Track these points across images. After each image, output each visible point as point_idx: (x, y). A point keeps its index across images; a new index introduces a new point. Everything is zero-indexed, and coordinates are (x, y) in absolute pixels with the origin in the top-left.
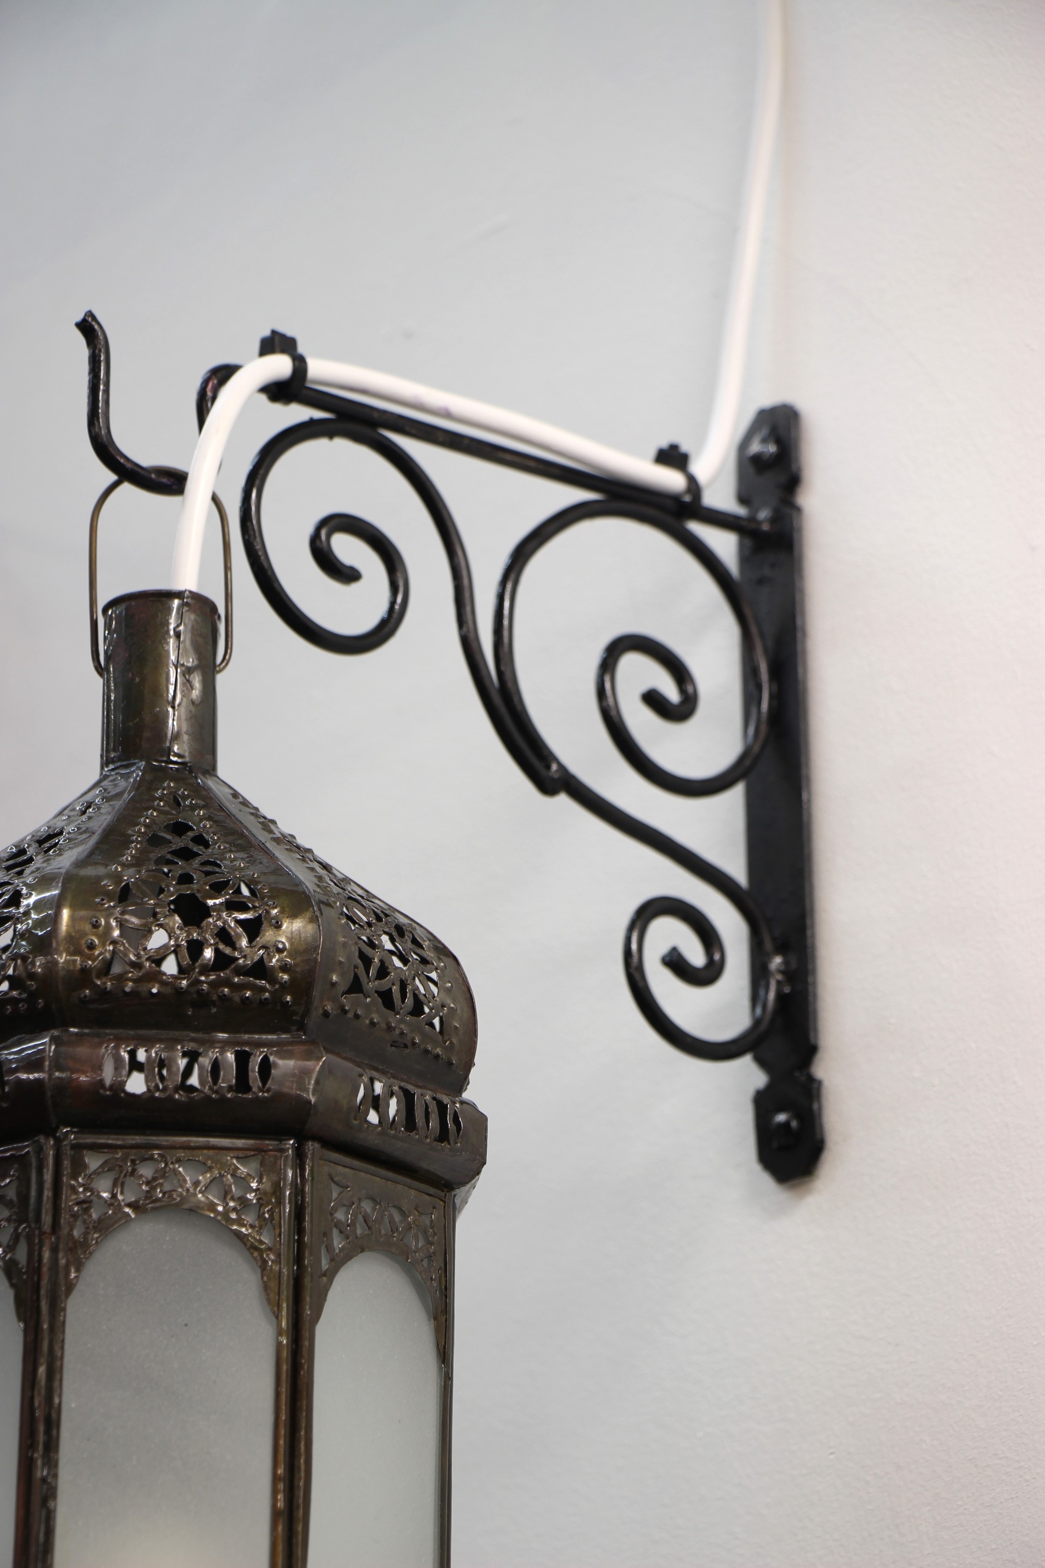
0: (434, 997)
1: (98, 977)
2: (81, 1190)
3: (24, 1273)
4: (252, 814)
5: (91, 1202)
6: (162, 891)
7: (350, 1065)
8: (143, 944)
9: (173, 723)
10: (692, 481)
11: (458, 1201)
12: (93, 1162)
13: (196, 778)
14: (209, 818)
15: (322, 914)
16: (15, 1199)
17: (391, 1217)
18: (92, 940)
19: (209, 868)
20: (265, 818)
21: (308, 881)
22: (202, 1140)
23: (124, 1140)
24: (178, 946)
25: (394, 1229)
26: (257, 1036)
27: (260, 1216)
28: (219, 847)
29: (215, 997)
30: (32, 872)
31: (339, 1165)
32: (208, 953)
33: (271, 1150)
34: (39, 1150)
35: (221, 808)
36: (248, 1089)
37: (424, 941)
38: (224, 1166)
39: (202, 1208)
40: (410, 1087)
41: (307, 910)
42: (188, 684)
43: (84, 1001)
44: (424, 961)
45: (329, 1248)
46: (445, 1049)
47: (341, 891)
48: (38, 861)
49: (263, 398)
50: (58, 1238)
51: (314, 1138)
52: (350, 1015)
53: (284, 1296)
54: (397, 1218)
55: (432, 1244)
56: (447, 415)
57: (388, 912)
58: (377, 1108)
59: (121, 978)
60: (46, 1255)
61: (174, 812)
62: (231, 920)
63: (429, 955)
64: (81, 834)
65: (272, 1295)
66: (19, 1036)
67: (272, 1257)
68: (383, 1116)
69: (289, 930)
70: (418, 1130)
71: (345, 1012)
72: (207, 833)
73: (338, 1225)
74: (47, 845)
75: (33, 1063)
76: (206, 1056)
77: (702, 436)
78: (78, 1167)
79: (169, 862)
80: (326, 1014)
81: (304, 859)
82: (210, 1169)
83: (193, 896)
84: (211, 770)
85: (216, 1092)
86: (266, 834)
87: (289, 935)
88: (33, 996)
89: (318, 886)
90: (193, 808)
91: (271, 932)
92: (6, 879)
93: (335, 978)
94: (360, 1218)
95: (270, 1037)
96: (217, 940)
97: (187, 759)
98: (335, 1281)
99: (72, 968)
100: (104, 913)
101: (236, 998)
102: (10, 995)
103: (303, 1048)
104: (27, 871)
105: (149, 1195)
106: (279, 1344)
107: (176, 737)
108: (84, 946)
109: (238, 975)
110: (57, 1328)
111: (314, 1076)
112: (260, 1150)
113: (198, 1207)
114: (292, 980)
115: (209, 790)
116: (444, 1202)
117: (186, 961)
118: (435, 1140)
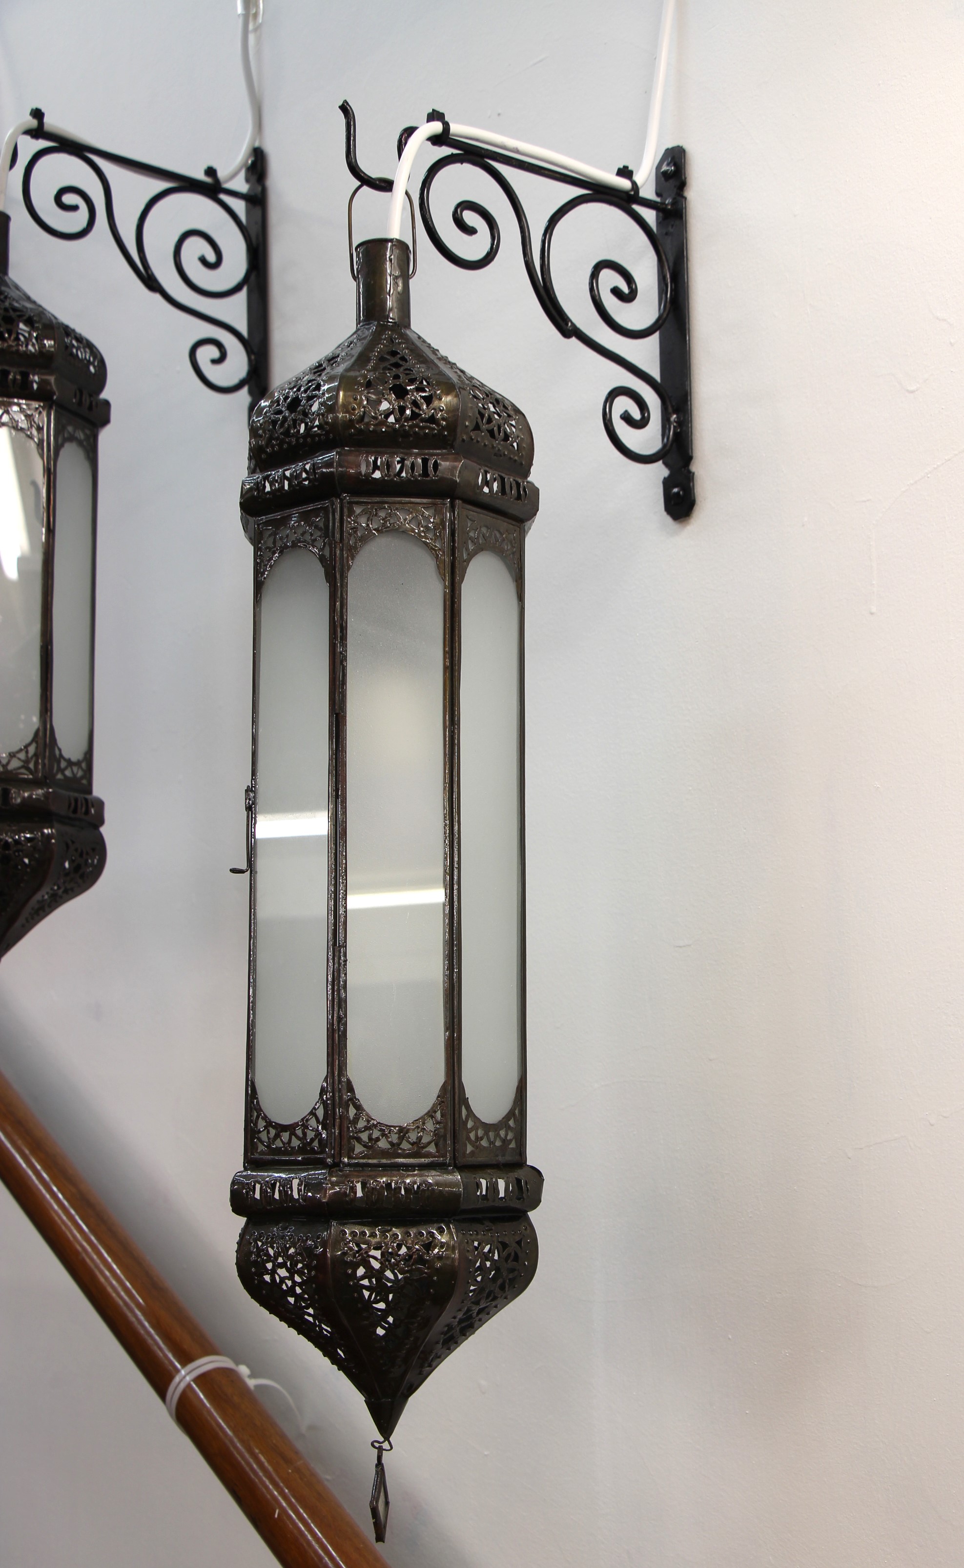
0: (514, 432)
1: (357, 424)
2: (353, 522)
3: (328, 561)
4: (427, 346)
5: (357, 528)
6: (386, 382)
7: (475, 464)
8: (377, 408)
9: (389, 303)
10: (634, 184)
11: (526, 528)
12: (358, 510)
13: (401, 330)
14: (407, 348)
15: (460, 393)
16: (323, 527)
17: (495, 535)
18: (354, 406)
19: (407, 372)
20: (433, 348)
21: (455, 378)
22: (407, 499)
23: (371, 500)
24: (394, 408)
25: (497, 541)
26: (431, 451)
27: (435, 535)
28: (412, 362)
29: (412, 433)
30: (326, 374)
31: (471, 511)
32: (408, 412)
33: (439, 504)
34: (333, 504)
35: (413, 343)
36: (428, 475)
37: (509, 406)
38: (417, 511)
39: (409, 531)
40: (503, 475)
41: (454, 391)
42: (396, 284)
43: (351, 435)
44: (509, 416)
45: (467, 549)
46: (519, 457)
47: (469, 382)
48: (328, 369)
49: (429, 143)
50: (343, 545)
51: (459, 498)
52: (475, 441)
53: (446, 571)
54: (498, 535)
55: (514, 547)
56: (517, 151)
57: (492, 393)
58: (488, 486)
59: (368, 424)
60: (338, 552)
61: (391, 346)
62: (418, 396)
63: (512, 413)
64: (348, 356)
65: (441, 571)
66: (322, 452)
67: (441, 553)
68: (491, 489)
69: (446, 400)
70: (507, 495)
71: (472, 439)
72: (407, 356)
73: (471, 538)
74: (332, 362)
75: (329, 464)
76: (409, 460)
77: (639, 161)
78: (351, 512)
79: (389, 369)
80: (463, 440)
81: (452, 368)
82: (411, 513)
83: (400, 385)
84: (408, 326)
85: (413, 477)
86: (434, 356)
87: (446, 403)
88: (327, 433)
89: (459, 380)
90: (399, 343)
91: (437, 402)
92: (314, 378)
93: (467, 423)
94: (481, 535)
95: (438, 451)
96: (412, 406)
97: (397, 320)
98: (470, 564)
99: (345, 419)
100: (359, 393)
101: (422, 433)
102: (317, 432)
103: (453, 456)
104: (323, 374)
105: (384, 525)
106: (445, 592)
107: (391, 310)
108: (350, 409)
109: (422, 422)
110: (344, 585)
111: (459, 469)
112: (434, 504)
113: (407, 530)
114: (447, 424)
115: (407, 335)
116: (520, 528)
117: (398, 416)
118: (515, 499)
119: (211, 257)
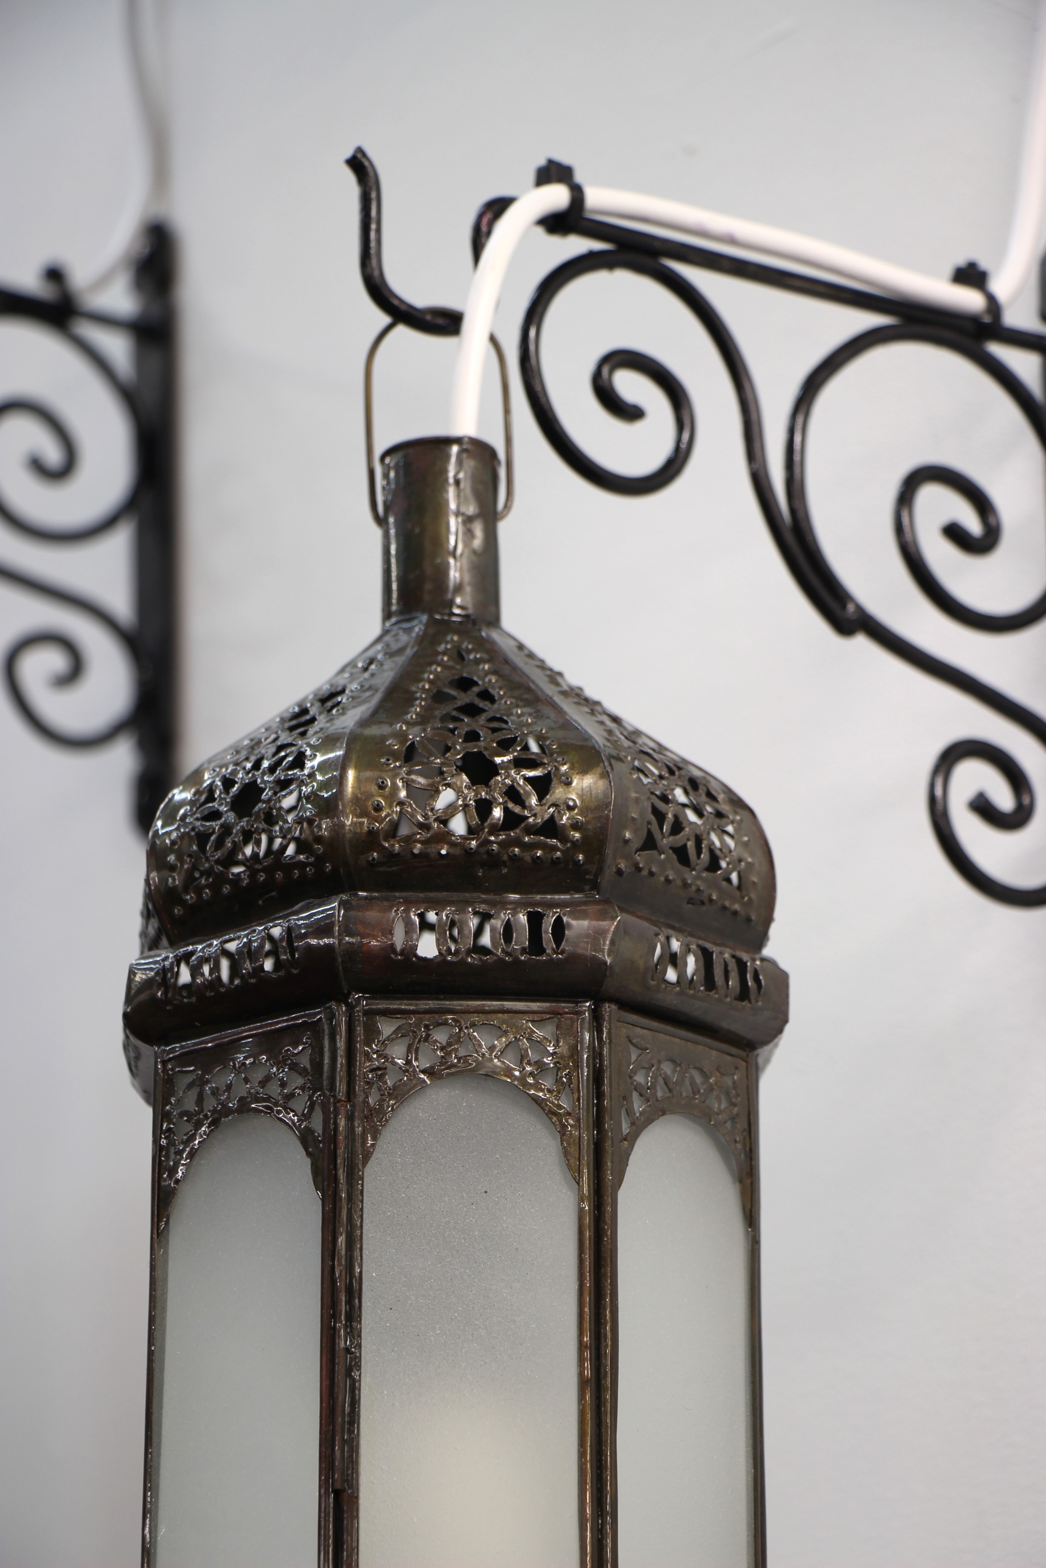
0: (730, 851)
1: (386, 840)
2: (375, 1056)
3: (320, 1142)
4: (538, 667)
5: (385, 1068)
6: (448, 749)
7: (646, 924)
8: (430, 805)
9: (454, 575)
10: (992, 301)
11: (760, 1060)
12: (387, 1028)
13: (480, 630)
14: (495, 672)
15: (612, 769)
16: (308, 1066)
17: (692, 1078)
18: (378, 801)
19: (495, 725)
20: (551, 670)
21: (597, 735)
22: (496, 1004)
23: (416, 1005)
24: (466, 806)
25: (696, 1091)
26: (549, 897)
27: (558, 1081)
28: (506, 702)
29: (505, 858)
30: (316, 733)
31: (637, 1026)
32: (498, 812)
33: (567, 1013)
34: (331, 1017)
35: (507, 661)
36: (542, 951)
37: (719, 793)
38: (519, 1029)
39: (499, 1074)
40: (709, 946)
41: (598, 765)
42: (469, 534)
43: (372, 864)
44: (719, 815)
45: (630, 1112)
46: (744, 905)
47: (631, 744)
48: (321, 722)
49: (540, 231)
50: (353, 1106)
51: (611, 1000)
52: (645, 873)
53: (584, 1162)
54: (698, 1079)
55: (735, 1105)
56: (732, 240)
57: (681, 765)
58: (675, 965)
59: (409, 840)
60: (342, 1123)
61: (458, 667)
62: (520, 777)
63: (725, 808)
64: (365, 691)
65: (572, 1161)
66: (307, 901)
67: (571, 1122)
68: (681, 975)
69: (580, 787)
70: (717, 989)
71: (639, 869)
72: (493, 688)
73: (637, 1088)
74: (329, 704)
75: (323, 928)
76: (498, 917)
77: (1002, 252)
78: (372, 1033)
79: (455, 719)
80: (620, 872)
81: (593, 713)
82: (506, 1033)
83: (480, 753)
84: (494, 621)
85: (508, 954)
86: (553, 687)
87: (580, 792)
88: (320, 860)
89: (608, 740)
90: (477, 662)
91: (561, 789)
92: (289, 740)
93: (628, 835)
94: (660, 1080)
95: (562, 897)
96: (506, 799)
97: (471, 611)
98: (636, 1146)
99: (359, 830)
100: (390, 774)
101: (528, 858)
102: (297, 859)
103: (597, 907)
104: (311, 731)
105: (443, 1060)
106: (581, 1211)
107: (459, 589)
108: (370, 808)
109: (529, 834)
110: (355, 1196)
111: (609, 936)
112: (555, 1013)
113: (494, 1072)
114: (584, 838)
115: (493, 643)
116: (747, 1062)
117: (476, 821)
118: (736, 999)
119: (53, 455)
